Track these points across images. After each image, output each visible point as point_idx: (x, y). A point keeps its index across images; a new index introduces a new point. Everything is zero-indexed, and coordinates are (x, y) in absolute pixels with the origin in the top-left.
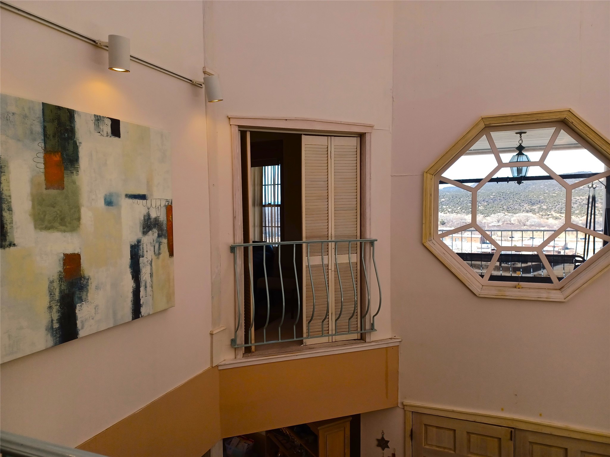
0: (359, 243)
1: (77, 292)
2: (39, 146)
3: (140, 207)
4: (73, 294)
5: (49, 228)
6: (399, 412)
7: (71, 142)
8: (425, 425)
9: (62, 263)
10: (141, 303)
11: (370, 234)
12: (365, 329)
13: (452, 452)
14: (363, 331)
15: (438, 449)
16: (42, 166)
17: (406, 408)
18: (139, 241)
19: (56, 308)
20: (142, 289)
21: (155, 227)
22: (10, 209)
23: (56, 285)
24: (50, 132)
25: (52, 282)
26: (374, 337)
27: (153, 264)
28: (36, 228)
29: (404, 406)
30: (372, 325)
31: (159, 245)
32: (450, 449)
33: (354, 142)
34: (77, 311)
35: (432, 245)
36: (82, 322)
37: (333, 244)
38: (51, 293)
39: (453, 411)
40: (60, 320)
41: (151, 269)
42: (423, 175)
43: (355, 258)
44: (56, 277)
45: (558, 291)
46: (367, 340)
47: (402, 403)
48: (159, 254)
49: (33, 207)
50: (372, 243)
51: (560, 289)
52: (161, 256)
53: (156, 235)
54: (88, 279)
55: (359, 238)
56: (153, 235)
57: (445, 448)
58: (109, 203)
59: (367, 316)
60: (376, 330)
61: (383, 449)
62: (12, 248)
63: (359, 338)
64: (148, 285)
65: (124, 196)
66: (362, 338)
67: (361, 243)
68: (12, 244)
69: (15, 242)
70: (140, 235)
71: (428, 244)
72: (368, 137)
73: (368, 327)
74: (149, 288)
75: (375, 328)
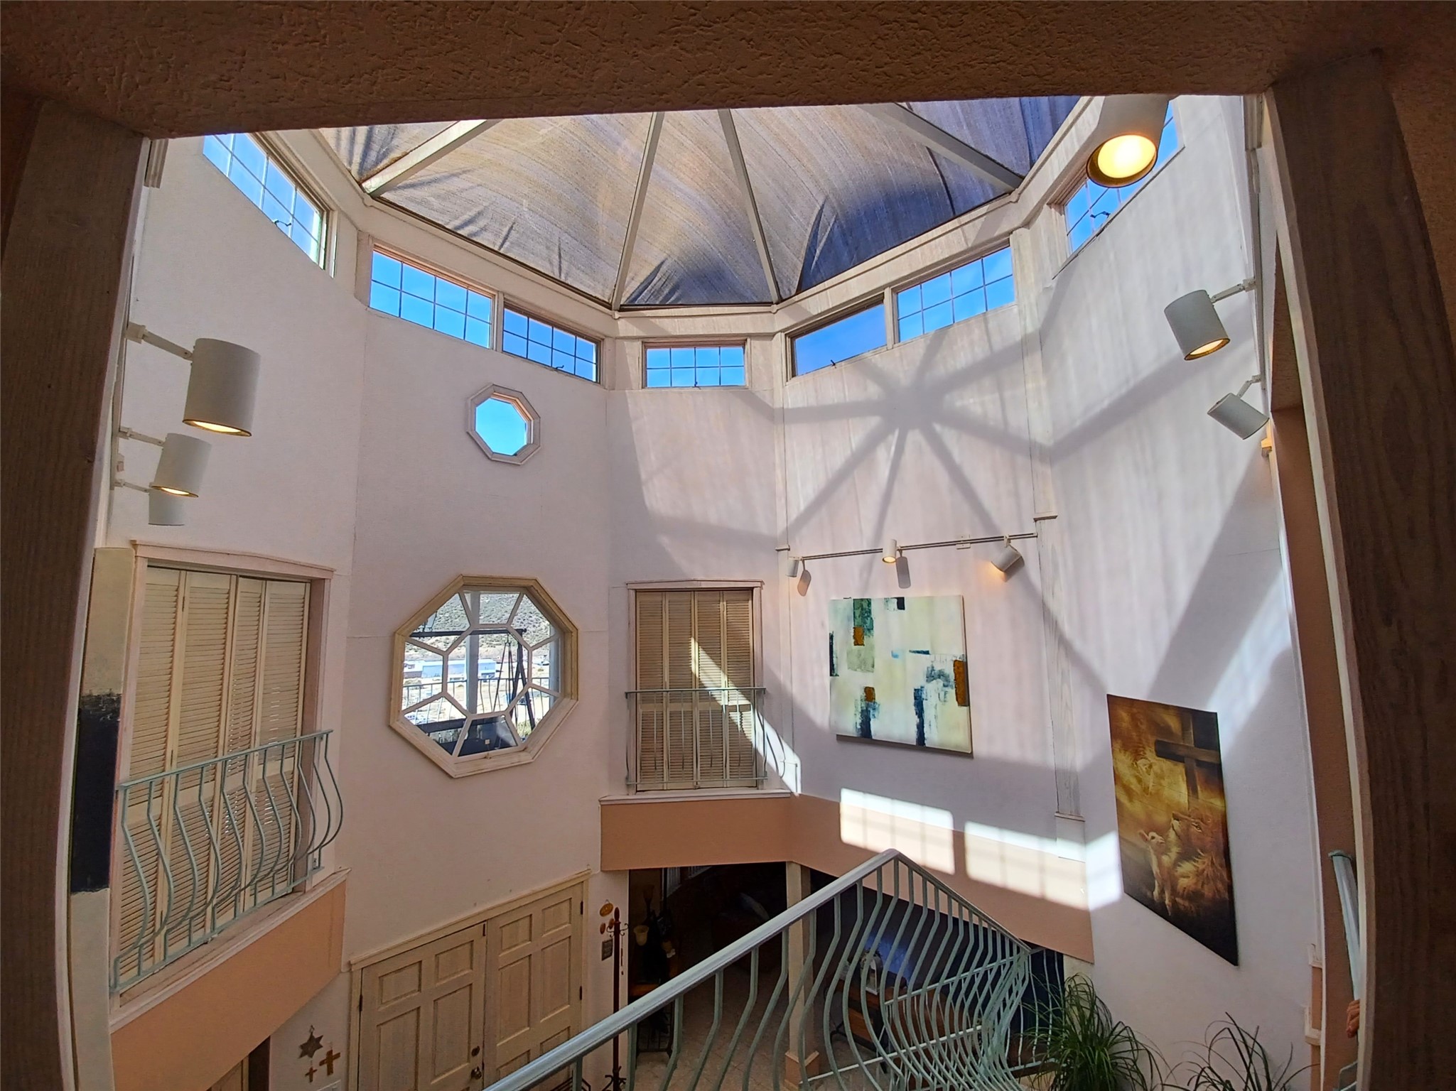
3: (925, 661)
18: (922, 687)
31: (945, 694)
40: (861, 724)
41: (936, 712)
65: (908, 652)
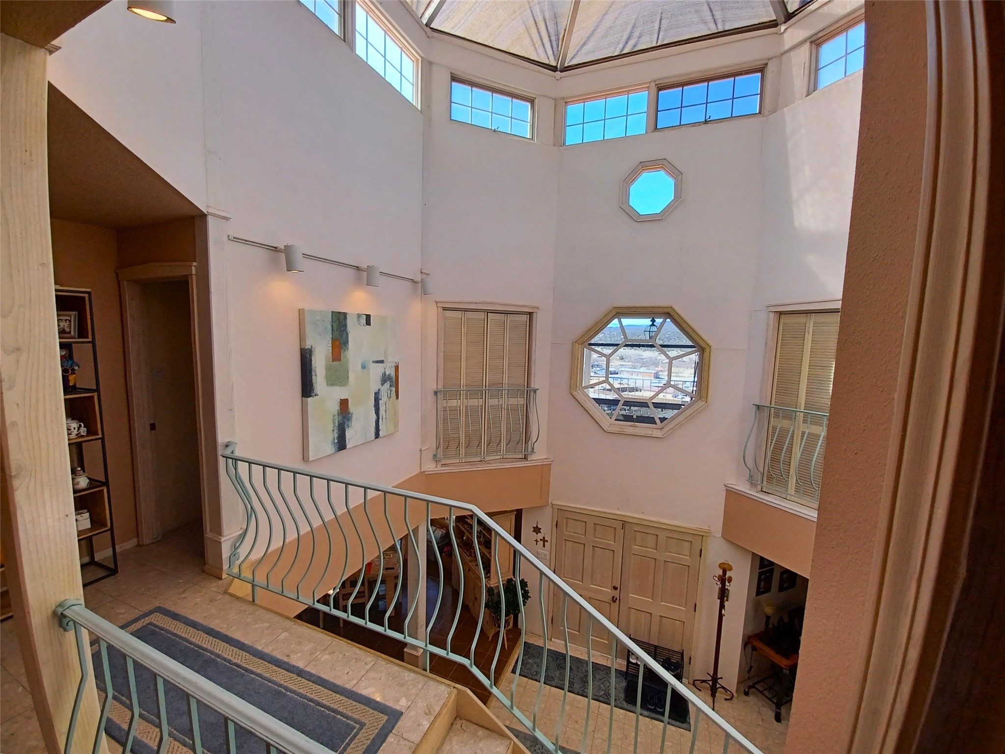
0: (526, 391)
1: (347, 422)
2: (329, 337)
4: (345, 422)
5: (332, 385)
6: (549, 510)
7: (345, 332)
8: (566, 518)
9: (339, 404)
10: (380, 428)
11: (534, 385)
12: (527, 452)
13: (584, 537)
14: (526, 453)
15: (574, 534)
16: (331, 348)
17: (554, 506)
19: (336, 431)
20: (380, 420)
21: (388, 381)
22: (316, 375)
23: (336, 417)
24: (335, 328)
25: (334, 416)
26: (534, 457)
27: (387, 404)
28: (327, 385)
29: (552, 505)
30: (533, 449)
32: (583, 535)
33: (525, 318)
34: (346, 433)
35: (578, 394)
36: (349, 439)
37: (506, 391)
38: (334, 423)
39: (585, 509)
42: (573, 343)
43: (522, 401)
44: (336, 413)
45: (659, 430)
46: (529, 459)
47: (552, 503)
48: (390, 397)
49: (326, 373)
50: (535, 391)
51: (661, 429)
52: (391, 399)
53: (389, 385)
54: (352, 414)
55: (526, 388)
56: (387, 385)
57: (579, 534)
58: (363, 367)
59: (530, 443)
60: (535, 453)
61: (537, 534)
62: (317, 397)
63: (524, 457)
64: (384, 417)
66: (525, 458)
67: (527, 391)
68: (316, 395)
69: (318, 393)
70: (379, 386)
71: (575, 393)
72: (535, 315)
73: (530, 450)
74: (384, 420)
75: (535, 450)
